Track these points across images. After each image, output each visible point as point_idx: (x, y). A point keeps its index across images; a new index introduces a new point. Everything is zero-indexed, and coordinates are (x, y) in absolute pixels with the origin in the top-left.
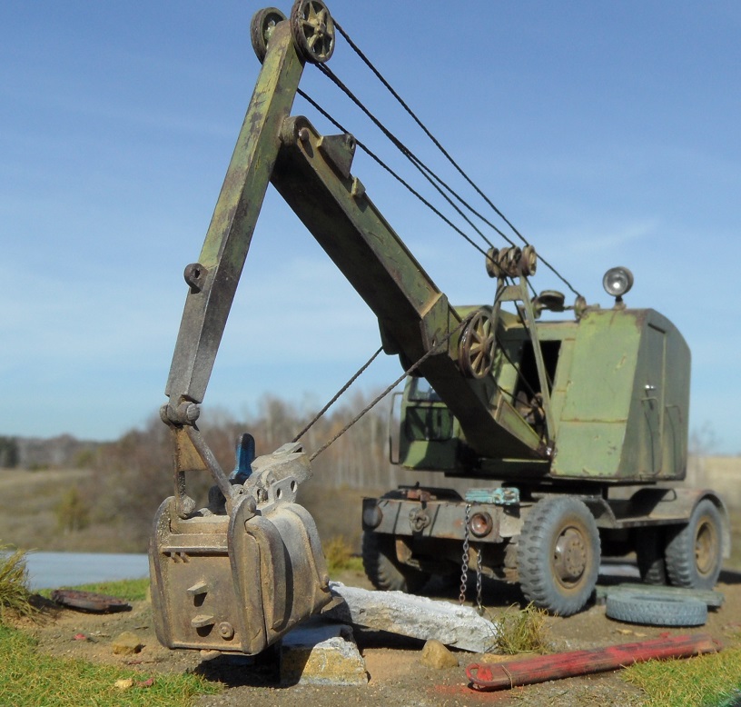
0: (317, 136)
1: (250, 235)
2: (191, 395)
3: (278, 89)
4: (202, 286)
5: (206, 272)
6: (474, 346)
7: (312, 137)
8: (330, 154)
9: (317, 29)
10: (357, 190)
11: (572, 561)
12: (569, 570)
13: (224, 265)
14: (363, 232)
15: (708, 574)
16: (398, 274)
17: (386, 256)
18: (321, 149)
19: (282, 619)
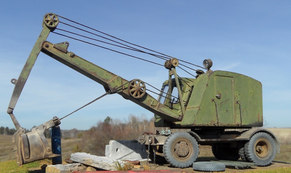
0: (53, 45)
1: (30, 70)
2: (10, 107)
3: (40, 36)
4: (15, 83)
7: (50, 45)
8: (58, 48)
9: (50, 20)
10: (71, 55)
11: (181, 151)
12: (179, 154)
13: (20, 78)
14: (76, 64)
15: (266, 158)
16: (95, 73)
17: (88, 69)
18: (54, 47)
19: (28, 157)
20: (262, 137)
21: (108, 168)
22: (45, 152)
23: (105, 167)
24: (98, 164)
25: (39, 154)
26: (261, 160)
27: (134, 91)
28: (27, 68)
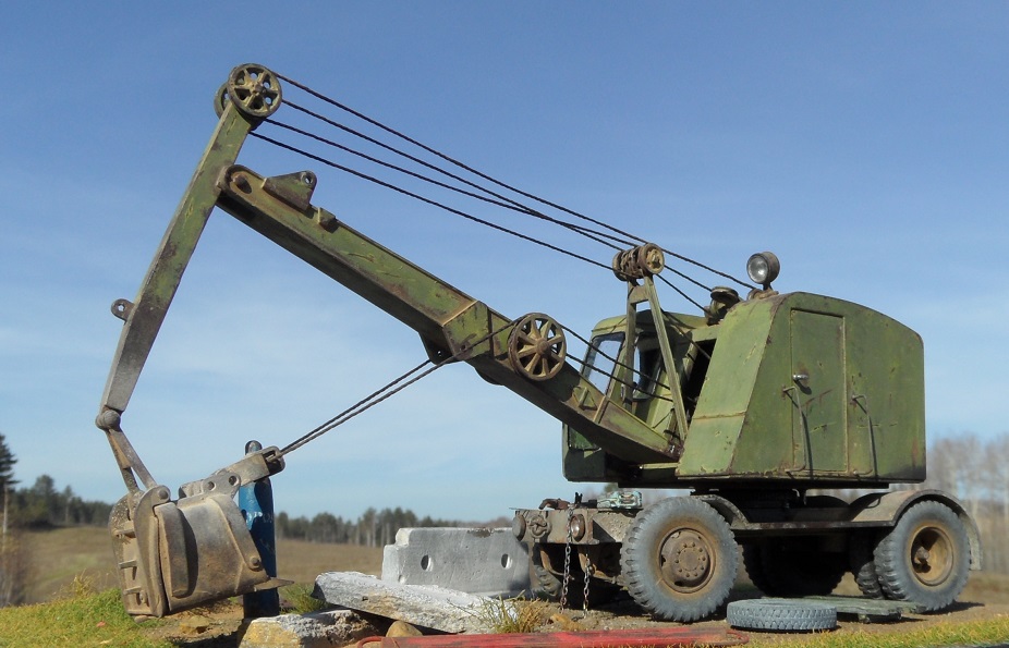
0: (261, 179)
1: (181, 270)
2: (111, 405)
3: (216, 146)
4: (127, 316)
5: (131, 305)
6: (526, 349)
7: (252, 182)
8: (278, 192)
9: (252, 90)
10: (322, 219)
11: (683, 564)
12: (678, 573)
13: (147, 298)
14: (338, 254)
15: (939, 587)
16: (401, 287)
17: (378, 272)
18: (265, 189)
19: (185, 589)
20: (931, 516)
21: (453, 625)
22: (241, 569)
23: (444, 622)
24: (417, 610)
25: (221, 578)
26: (929, 594)
27: (529, 353)
28: (171, 262)
